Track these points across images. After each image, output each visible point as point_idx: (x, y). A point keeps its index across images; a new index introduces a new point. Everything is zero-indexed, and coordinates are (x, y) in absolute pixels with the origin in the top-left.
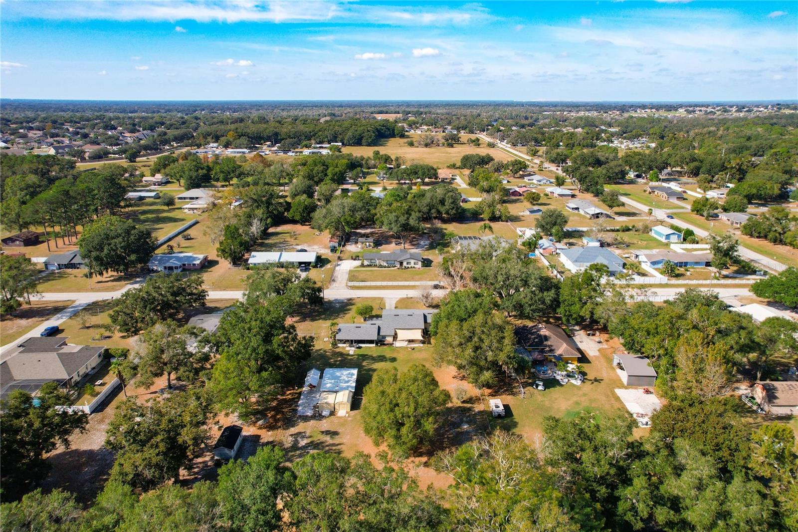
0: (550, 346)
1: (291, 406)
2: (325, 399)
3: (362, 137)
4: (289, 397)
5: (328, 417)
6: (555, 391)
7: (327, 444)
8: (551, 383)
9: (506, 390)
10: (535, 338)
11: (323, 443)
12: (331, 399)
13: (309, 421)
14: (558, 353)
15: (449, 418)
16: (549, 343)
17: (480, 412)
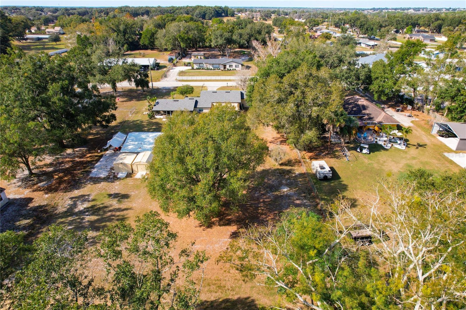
0: (368, 114)
1: (85, 168)
2: (122, 159)
3: (206, 14)
4: (89, 159)
5: (124, 179)
6: (380, 155)
7: (111, 208)
8: (375, 148)
9: (328, 154)
10: (353, 107)
11: (106, 207)
12: (128, 159)
13: (99, 182)
14: (376, 121)
15: (266, 180)
16: (367, 112)
17: (302, 175)
